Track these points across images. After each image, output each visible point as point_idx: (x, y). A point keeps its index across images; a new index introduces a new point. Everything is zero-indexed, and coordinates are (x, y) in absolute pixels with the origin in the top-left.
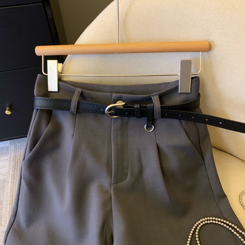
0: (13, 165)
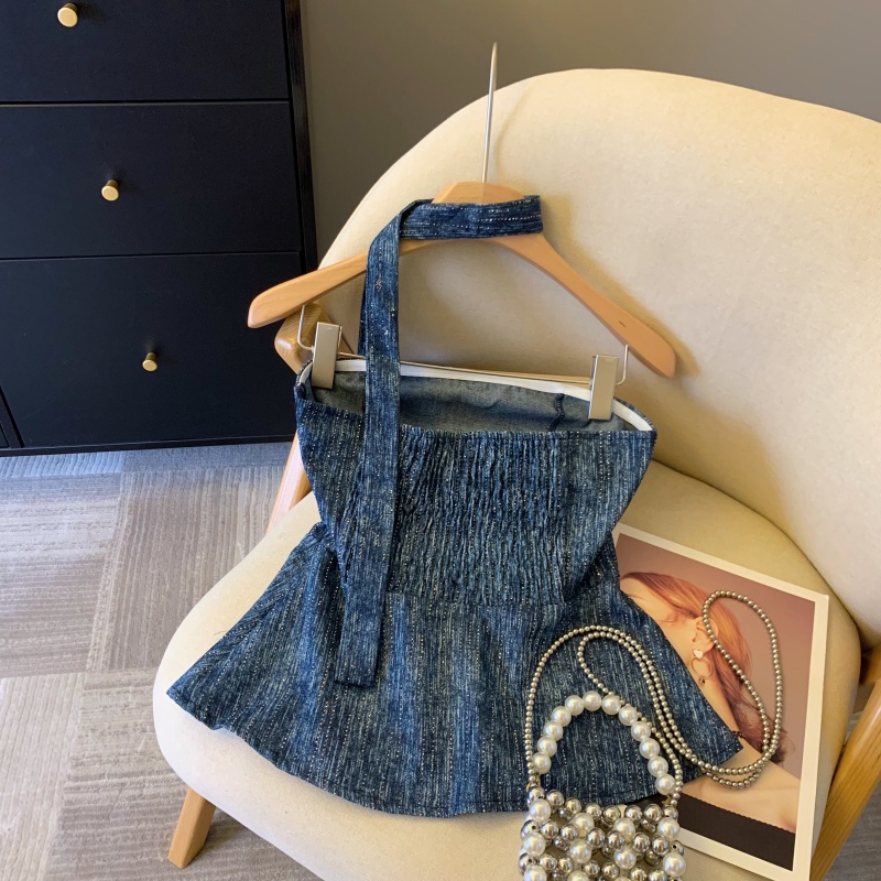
0: (129, 522)
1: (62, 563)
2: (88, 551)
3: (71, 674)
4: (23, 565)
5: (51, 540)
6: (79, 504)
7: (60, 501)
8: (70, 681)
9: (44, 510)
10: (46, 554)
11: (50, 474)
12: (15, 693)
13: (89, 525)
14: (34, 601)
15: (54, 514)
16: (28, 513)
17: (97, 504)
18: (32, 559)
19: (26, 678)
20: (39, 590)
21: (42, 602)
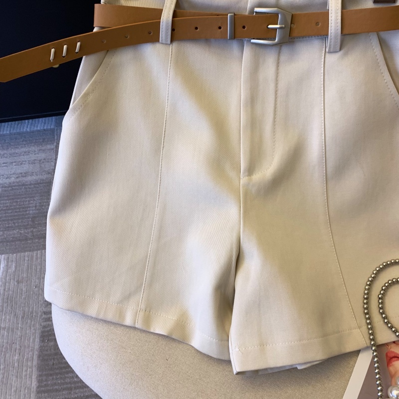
1: (27, 185)
2: (41, 177)
3: (39, 251)
4: (6, 187)
5: (19, 171)
6: (32, 148)
7: (22, 147)
8: (39, 256)
9: (14, 153)
10: (18, 180)
11: (15, 131)
12: (10, 264)
13: (40, 161)
14: (15, 209)
15: (20, 155)
16: (5, 155)
17: (43, 148)
18: (10, 183)
19: (15, 255)
20: (17, 202)
21: (19, 208)
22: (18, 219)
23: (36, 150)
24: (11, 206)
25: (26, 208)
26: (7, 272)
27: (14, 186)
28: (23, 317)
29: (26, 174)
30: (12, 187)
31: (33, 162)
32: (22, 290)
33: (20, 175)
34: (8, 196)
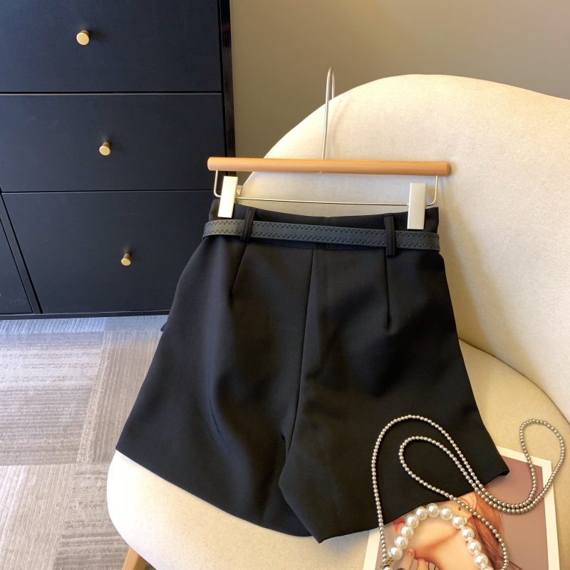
0: (108, 364)
1: (63, 390)
2: (81, 383)
3: (67, 465)
4: (39, 390)
5: (57, 375)
6: (76, 351)
7: (64, 349)
8: (66, 469)
9: (54, 355)
10: (54, 384)
11: (58, 331)
12: (30, 476)
13: (82, 365)
14: (46, 415)
15: (60, 357)
16: (43, 356)
17: (87, 352)
18: (44, 387)
19: (38, 466)
20: (49, 408)
21: (51, 415)
22: (48, 427)
23: (80, 353)
24: (41, 412)
25: (58, 415)
26: (26, 485)
27: (49, 390)
28: (36, 540)
29: (64, 378)
30: (46, 390)
31: (75, 366)
32: (40, 507)
33: (57, 379)
34: (39, 401)
